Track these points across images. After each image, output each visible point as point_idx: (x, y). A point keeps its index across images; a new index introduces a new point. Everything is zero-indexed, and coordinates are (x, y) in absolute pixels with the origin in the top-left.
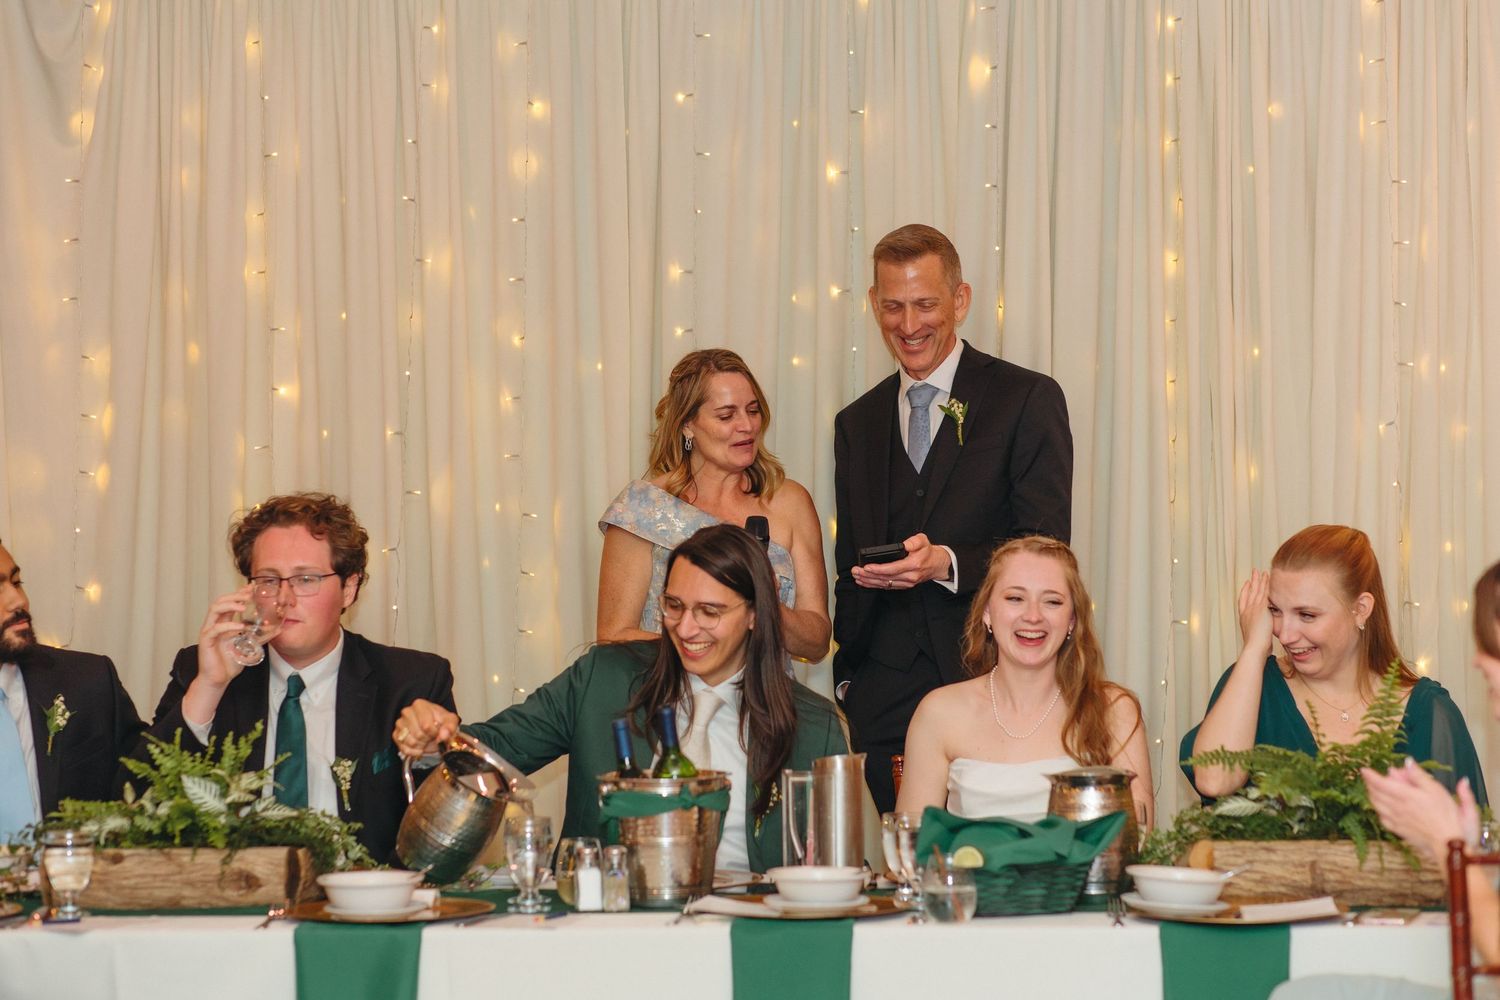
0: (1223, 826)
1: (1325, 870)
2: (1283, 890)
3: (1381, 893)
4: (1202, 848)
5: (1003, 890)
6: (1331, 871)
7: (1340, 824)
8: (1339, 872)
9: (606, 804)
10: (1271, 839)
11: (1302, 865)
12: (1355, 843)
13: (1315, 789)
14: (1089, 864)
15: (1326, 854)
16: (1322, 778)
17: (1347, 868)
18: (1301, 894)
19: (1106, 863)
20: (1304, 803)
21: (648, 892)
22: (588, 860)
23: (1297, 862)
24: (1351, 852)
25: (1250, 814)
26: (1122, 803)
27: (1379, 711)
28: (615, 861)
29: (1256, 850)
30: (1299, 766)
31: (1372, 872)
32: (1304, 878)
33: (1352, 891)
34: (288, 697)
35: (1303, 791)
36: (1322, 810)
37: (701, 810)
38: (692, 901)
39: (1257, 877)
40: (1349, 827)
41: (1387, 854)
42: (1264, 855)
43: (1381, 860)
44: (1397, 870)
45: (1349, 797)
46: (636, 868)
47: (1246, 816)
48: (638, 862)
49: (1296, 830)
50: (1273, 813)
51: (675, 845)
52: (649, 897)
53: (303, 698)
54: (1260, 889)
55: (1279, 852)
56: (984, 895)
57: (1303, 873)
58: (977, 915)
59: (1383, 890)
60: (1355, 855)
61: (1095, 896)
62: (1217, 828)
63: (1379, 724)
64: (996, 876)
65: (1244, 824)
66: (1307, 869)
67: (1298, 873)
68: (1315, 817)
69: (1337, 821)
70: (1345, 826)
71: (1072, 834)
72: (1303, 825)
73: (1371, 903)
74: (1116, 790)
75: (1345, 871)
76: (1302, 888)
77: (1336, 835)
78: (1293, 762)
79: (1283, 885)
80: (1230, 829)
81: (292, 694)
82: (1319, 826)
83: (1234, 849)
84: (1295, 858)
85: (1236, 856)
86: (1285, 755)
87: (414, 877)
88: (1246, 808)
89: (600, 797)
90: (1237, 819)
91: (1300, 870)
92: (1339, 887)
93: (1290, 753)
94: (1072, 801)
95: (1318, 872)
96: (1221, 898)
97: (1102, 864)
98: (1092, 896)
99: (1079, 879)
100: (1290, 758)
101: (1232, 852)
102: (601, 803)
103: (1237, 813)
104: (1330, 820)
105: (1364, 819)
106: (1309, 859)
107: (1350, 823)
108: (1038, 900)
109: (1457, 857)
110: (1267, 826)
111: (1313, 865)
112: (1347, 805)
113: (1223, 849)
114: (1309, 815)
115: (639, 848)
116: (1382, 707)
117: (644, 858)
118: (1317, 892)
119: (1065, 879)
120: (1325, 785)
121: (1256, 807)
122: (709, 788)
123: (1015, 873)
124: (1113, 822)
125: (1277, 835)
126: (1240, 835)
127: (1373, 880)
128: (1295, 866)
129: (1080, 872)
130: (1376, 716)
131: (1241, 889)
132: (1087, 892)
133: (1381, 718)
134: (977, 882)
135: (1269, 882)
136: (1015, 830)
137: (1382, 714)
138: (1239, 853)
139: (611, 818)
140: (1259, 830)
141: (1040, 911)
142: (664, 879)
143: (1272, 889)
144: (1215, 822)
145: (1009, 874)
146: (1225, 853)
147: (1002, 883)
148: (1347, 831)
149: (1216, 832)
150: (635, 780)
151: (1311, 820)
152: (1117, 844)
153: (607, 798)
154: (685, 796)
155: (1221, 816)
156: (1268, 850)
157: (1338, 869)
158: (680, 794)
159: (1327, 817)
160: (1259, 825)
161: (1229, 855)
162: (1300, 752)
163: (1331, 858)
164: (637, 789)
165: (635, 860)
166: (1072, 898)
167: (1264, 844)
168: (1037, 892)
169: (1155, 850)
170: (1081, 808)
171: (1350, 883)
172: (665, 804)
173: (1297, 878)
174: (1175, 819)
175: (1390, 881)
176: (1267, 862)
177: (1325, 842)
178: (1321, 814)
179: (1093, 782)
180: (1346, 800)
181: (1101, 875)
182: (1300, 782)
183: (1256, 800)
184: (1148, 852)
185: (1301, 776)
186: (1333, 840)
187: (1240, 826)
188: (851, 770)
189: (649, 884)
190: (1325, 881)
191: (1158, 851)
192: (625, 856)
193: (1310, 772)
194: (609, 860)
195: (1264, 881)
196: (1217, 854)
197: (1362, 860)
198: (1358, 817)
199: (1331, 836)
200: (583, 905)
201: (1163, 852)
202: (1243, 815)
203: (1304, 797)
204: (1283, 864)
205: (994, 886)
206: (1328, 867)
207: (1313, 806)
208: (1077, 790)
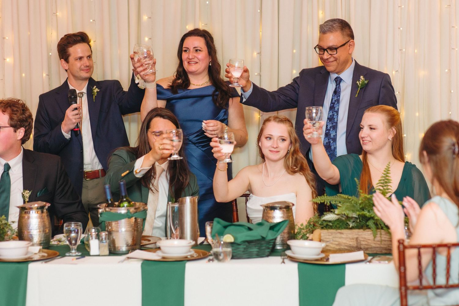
0: (325, 224)
1: (361, 240)
2: (346, 248)
3: (382, 249)
4: (317, 232)
5: (242, 250)
6: (363, 241)
7: (367, 223)
8: (366, 241)
9: (101, 216)
10: (342, 229)
11: (353, 239)
12: (372, 231)
13: (358, 211)
14: (275, 239)
15: (362, 235)
16: (361, 206)
17: (369, 240)
18: (353, 249)
19: (283, 238)
20: (354, 216)
21: (116, 248)
22: (94, 237)
23: (351, 238)
24: (371, 234)
25: (335, 219)
26: (288, 215)
27: (382, 181)
28: (104, 237)
29: (337, 233)
30: (353, 202)
31: (378, 241)
32: (353, 243)
33: (371, 248)
34: (4, 172)
35: (353, 211)
36: (361, 218)
37: (135, 218)
38: (131, 252)
39: (337, 243)
40: (370, 225)
41: (384, 235)
42: (339, 235)
43: (381, 237)
44: (387, 241)
45: (370, 214)
46: (112, 239)
47: (333, 221)
48: (113, 237)
49: (351, 226)
50: (344, 219)
51: (126, 231)
52: (117, 250)
53: (10, 172)
54: (338, 247)
55: (345, 234)
56: (235, 251)
57: (353, 242)
58: (233, 258)
59: (382, 248)
60: (372, 235)
61: (279, 249)
62: (323, 225)
63: (383, 186)
64: (239, 245)
65: (332, 223)
66: (355, 240)
67: (351, 242)
68: (358, 221)
69: (366, 222)
70: (369, 225)
71: (269, 228)
72: (354, 223)
73: (378, 252)
74: (287, 211)
75: (368, 241)
76: (353, 247)
77: (365, 228)
78: (351, 200)
79: (346, 246)
80: (327, 225)
81: (6, 170)
82: (360, 224)
83: (328, 233)
84: (351, 236)
85: (329, 235)
86: (348, 198)
87: (28, 244)
88: (334, 217)
89: (99, 214)
90: (330, 221)
91: (352, 240)
92: (366, 247)
93: (350, 197)
94: (271, 215)
95: (359, 241)
96: (323, 252)
97: (281, 238)
98: (277, 249)
99: (270, 245)
100: (349, 199)
101: (327, 234)
102: (99, 216)
103: (330, 219)
104: (364, 222)
105: (376, 222)
106: (356, 236)
107: (370, 223)
108: (255, 253)
109: (401, 247)
110: (341, 224)
111: (357, 238)
112: (370, 217)
113: (325, 233)
114: (356, 220)
115: (113, 232)
116: (384, 180)
117: (115, 236)
118: (358, 249)
119: (265, 245)
120: (363, 209)
121: (337, 217)
122: (139, 210)
123: (247, 244)
124: (284, 223)
125: (344, 228)
126: (331, 227)
127: (379, 244)
128: (351, 239)
129: (271, 243)
130: (381, 183)
131: (331, 247)
132: (276, 248)
133: (383, 184)
134: (232, 246)
135: (341, 245)
136: (247, 228)
137: (384, 182)
138: (330, 234)
139: (103, 221)
140: (338, 226)
141: (256, 256)
142: (122, 243)
143: (342, 247)
144: (322, 222)
145: (244, 244)
146: (325, 234)
147: (242, 247)
148: (370, 226)
149: (322, 226)
150: (111, 208)
151: (357, 222)
152: (286, 231)
153: (101, 214)
154: (129, 214)
155: (324, 220)
156: (341, 233)
157: (366, 240)
158: (127, 213)
159: (363, 221)
160: (338, 224)
161: (326, 235)
162: (353, 196)
163: (364, 236)
164: (112, 211)
165: (111, 237)
166: (268, 252)
167: (339, 231)
168: (255, 250)
169: (301, 232)
170: (274, 217)
171: (370, 245)
172: (122, 217)
173: (351, 243)
174: (307, 221)
175: (385, 244)
176: (340, 238)
177: (362, 230)
178: (360, 220)
179: (278, 208)
180: (369, 215)
181: (280, 242)
182: (352, 208)
183: (338, 215)
184: (299, 233)
185: (354, 206)
186: (364, 230)
187: (331, 224)
188: (192, 202)
189: (117, 246)
190: (361, 244)
191: (302, 233)
192: (107, 236)
193: (357, 204)
194: (102, 237)
195: (339, 244)
196: (322, 235)
197: (375, 237)
198: (373, 221)
199: (364, 228)
200: (92, 253)
201: (303, 233)
202: (332, 220)
203: (354, 214)
204: (346, 238)
205: (238, 248)
206: (362, 239)
207: (357, 217)
208: (273, 211)
